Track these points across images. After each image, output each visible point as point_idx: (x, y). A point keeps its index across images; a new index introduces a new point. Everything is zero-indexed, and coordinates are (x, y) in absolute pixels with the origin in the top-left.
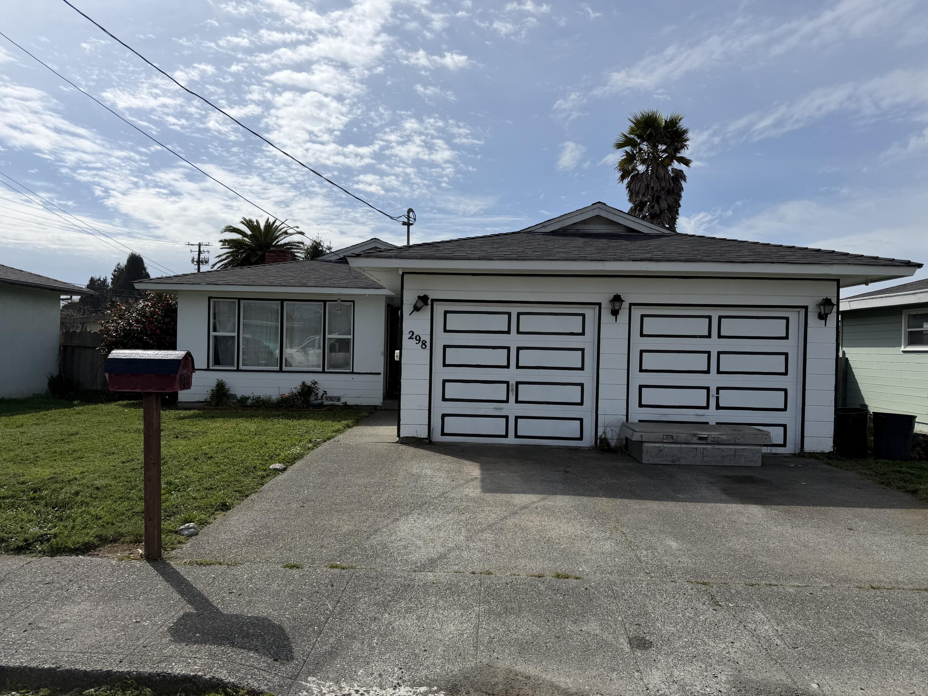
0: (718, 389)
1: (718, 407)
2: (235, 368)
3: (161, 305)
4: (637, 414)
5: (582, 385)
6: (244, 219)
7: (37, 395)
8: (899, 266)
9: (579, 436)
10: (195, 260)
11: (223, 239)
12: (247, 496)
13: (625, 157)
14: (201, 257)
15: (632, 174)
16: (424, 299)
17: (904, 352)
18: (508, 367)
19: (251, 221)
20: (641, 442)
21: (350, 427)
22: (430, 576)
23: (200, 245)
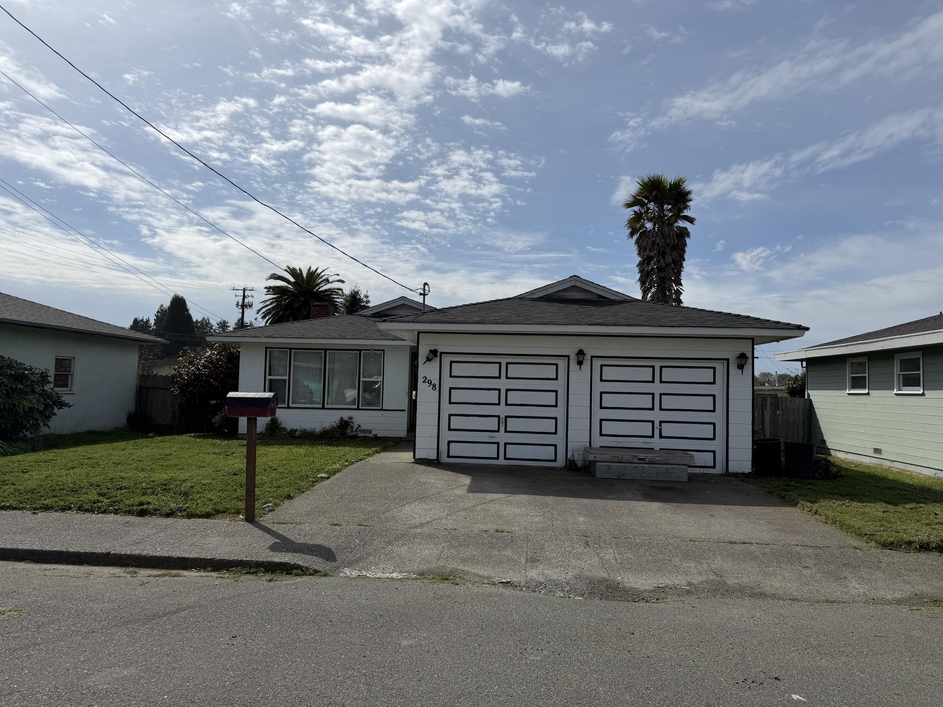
0: (661, 422)
1: (661, 437)
2: (286, 406)
3: (225, 353)
4: (598, 441)
5: (556, 419)
6: (288, 267)
7: (118, 428)
8: (791, 329)
9: (554, 459)
10: (240, 304)
11: (268, 285)
12: (304, 492)
13: (634, 216)
14: (245, 301)
15: (641, 231)
16: (434, 352)
17: (849, 394)
18: (499, 404)
19: (294, 269)
20: (595, 462)
21: (378, 453)
22: (419, 530)
23: (244, 290)
